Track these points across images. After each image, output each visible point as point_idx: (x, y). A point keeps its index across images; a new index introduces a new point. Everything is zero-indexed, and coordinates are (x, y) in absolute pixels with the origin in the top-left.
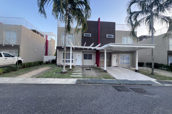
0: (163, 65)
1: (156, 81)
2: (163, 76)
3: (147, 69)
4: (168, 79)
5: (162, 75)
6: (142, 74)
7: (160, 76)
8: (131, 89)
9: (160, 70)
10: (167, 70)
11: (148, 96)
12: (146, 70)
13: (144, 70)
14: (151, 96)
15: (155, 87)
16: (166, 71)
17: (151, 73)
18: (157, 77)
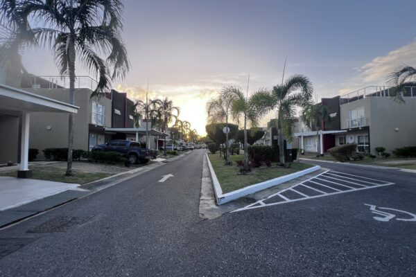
0: (82, 151)
1: (79, 187)
2: (88, 174)
3: (51, 165)
4: (97, 178)
5: (86, 172)
6: (41, 179)
7: (83, 176)
8: (29, 232)
9: (78, 163)
10: (90, 162)
11: (84, 224)
12: (47, 167)
13: (42, 168)
14: (90, 222)
15: (85, 199)
16: (88, 164)
17: (65, 173)
18: (80, 179)
